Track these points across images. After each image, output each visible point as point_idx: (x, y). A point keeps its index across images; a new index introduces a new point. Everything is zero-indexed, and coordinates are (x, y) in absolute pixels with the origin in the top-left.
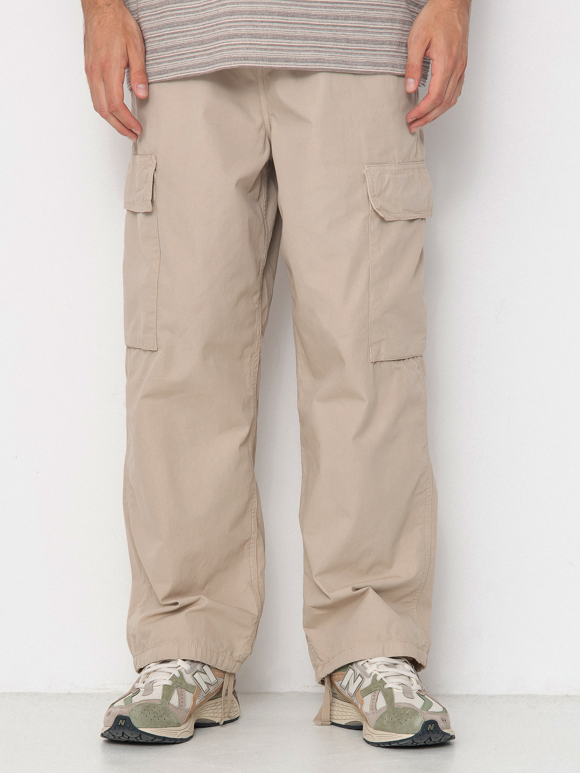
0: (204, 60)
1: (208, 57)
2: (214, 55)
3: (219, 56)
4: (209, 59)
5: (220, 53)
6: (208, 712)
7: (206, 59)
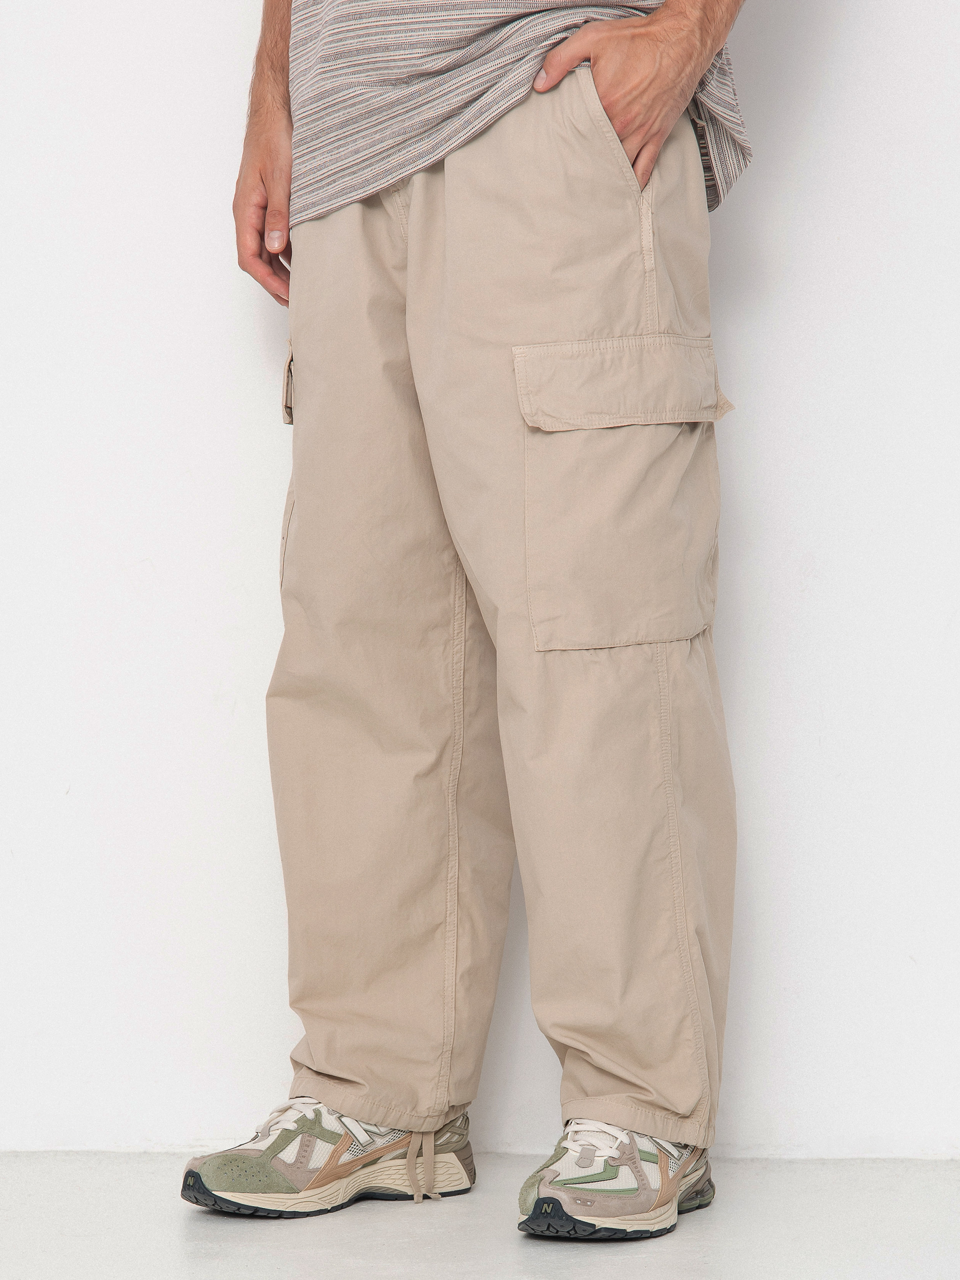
0: (347, 183)
1: (350, 178)
2: (361, 173)
3: (369, 173)
4: (353, 180)
5: (369, 169)
6: (391, 1178)
7: (349, 182)
